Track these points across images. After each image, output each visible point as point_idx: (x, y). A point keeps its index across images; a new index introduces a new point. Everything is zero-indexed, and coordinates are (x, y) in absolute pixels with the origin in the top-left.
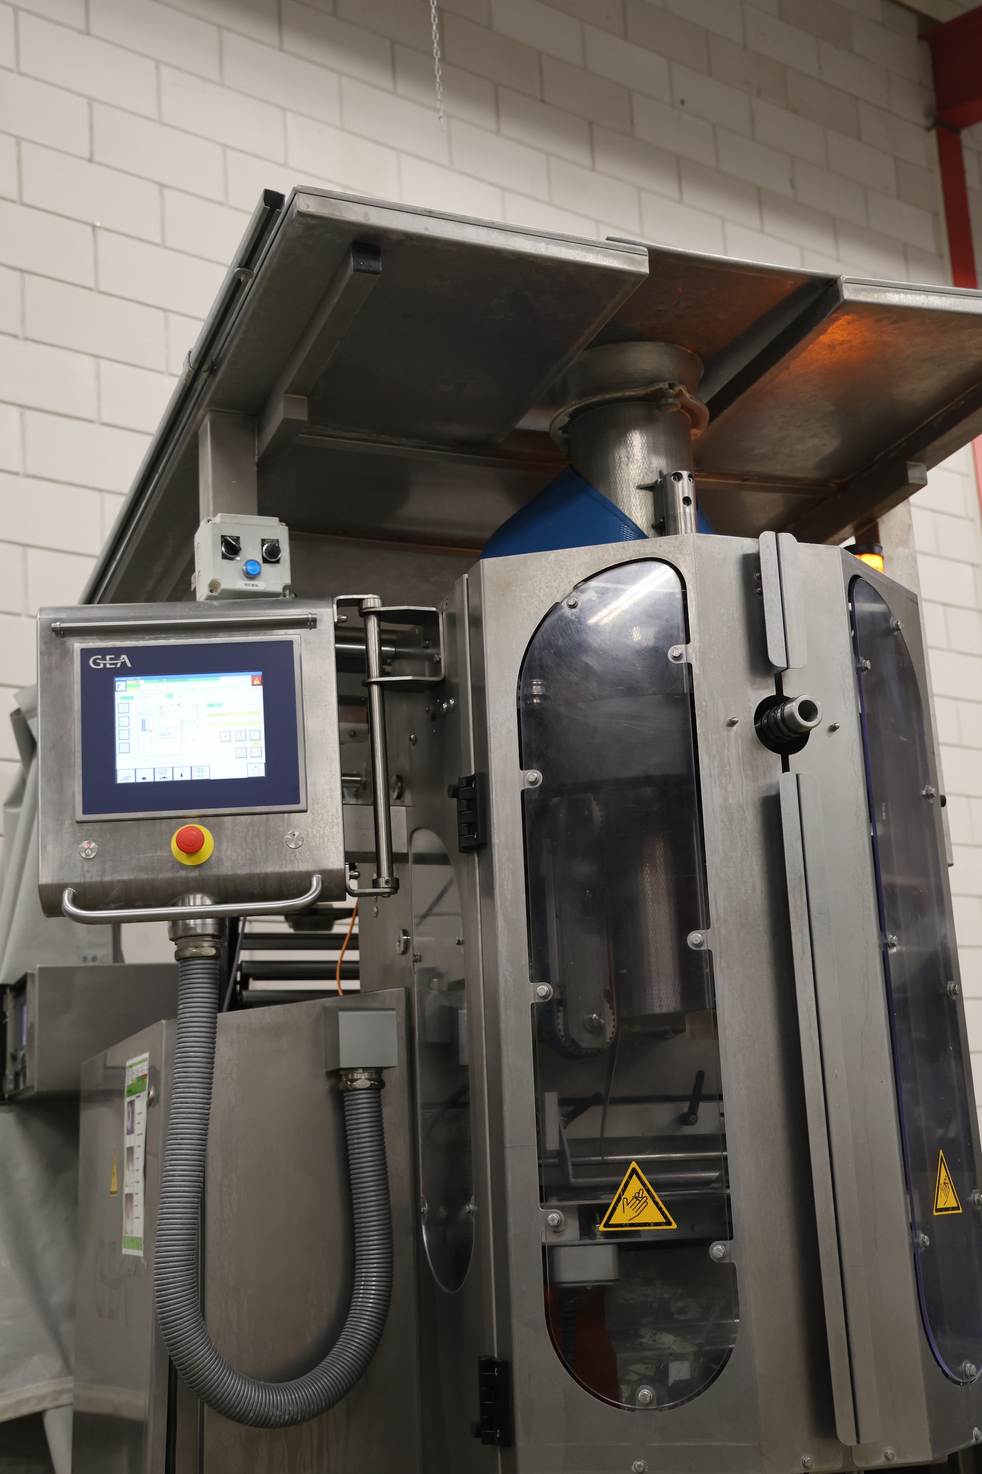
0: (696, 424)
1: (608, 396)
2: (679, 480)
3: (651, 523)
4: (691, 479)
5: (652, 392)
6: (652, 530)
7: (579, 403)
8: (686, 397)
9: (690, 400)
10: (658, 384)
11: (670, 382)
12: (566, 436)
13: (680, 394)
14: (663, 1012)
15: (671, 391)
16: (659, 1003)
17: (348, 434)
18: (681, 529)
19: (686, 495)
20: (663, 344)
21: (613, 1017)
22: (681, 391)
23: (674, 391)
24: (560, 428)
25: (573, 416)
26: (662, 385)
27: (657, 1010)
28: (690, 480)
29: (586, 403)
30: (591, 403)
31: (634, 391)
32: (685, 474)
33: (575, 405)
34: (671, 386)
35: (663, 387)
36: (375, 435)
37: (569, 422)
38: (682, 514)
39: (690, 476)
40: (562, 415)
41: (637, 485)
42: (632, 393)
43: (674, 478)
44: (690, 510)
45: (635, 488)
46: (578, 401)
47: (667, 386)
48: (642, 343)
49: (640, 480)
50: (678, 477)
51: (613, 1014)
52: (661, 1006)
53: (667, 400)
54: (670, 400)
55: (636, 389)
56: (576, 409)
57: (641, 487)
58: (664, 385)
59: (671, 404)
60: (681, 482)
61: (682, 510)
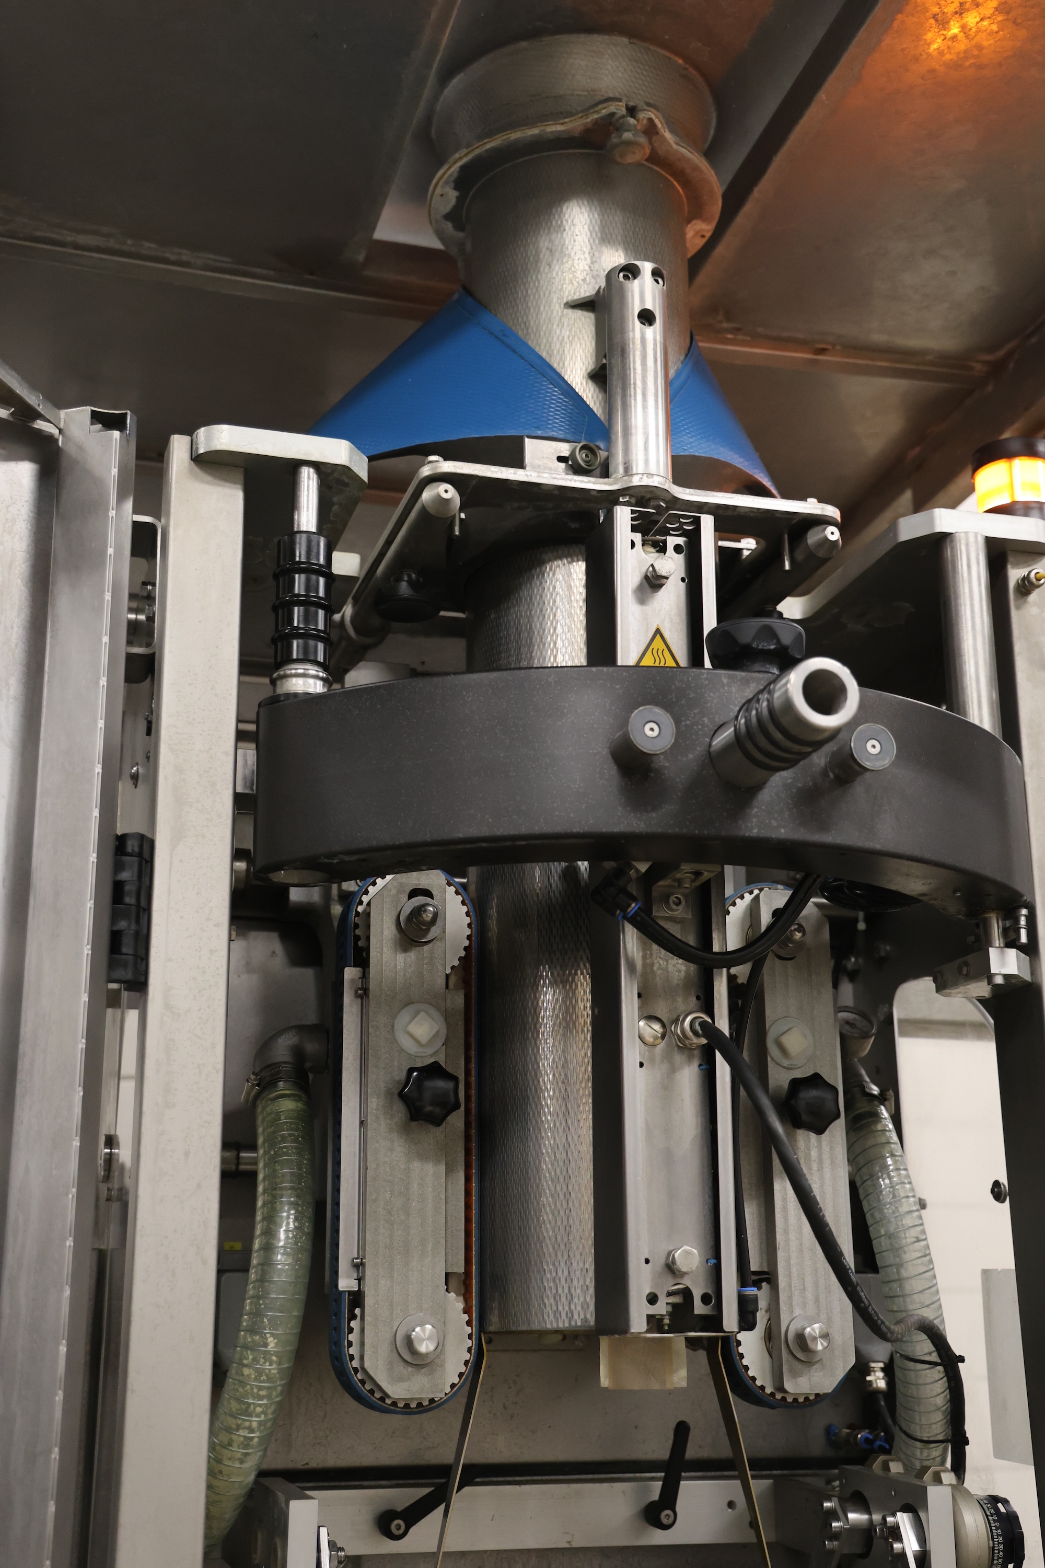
0: (696, 211)
1: (515, 135)
2: (635, 278)
3: (589, 370)
4: (660, 280)
5: (596, 123)
6: (590, 383)
7: (466, 155)
8: (663, 136)
9: (675, 146)
10: (605, 105)
11: (631, 104)
12: (460, 235)
13: (651, 130)
14: (561, 1325)
15: (632, 121)
16: (554, 1308)
17: (82, 239)
18: (635, 369)
19: (649, 306)
20: (625, 40)
21: (469, 1330)
22: (650, 120)
23: (638, 121)
24: (448, 217)
25: (463, 182)
26: (612, 108)
27: (550, 1323)
28: (657, 282)
29: (477, 152)
30: (486, 151)
31: (562, 124)
32: (647, 267)
33: (461, 158)
34: (632, 111)
35: (615, 111)
36: (129, 242)
37: (460, 200)
38: (638, 342)
39: (656, 273)
40: (441, 183)
41: (565, 301)
42: (559, 128)
43: (626, 277)
44: (653, 334)
45: (562, 306)
46: (465, 151)
47: (624, 111)
48: (583, 37)
49: (572, 292)
50: (631, 271)
51: (469, 1323)
52: (557, 1313)
53: (621, 136)
54: (627, 135)
55: (567, 120)
56: (463, 168)
57: (573, 304)
58: (619, 109)
59: (629, 143)
60: (636, 281)
61: (638, 335)
